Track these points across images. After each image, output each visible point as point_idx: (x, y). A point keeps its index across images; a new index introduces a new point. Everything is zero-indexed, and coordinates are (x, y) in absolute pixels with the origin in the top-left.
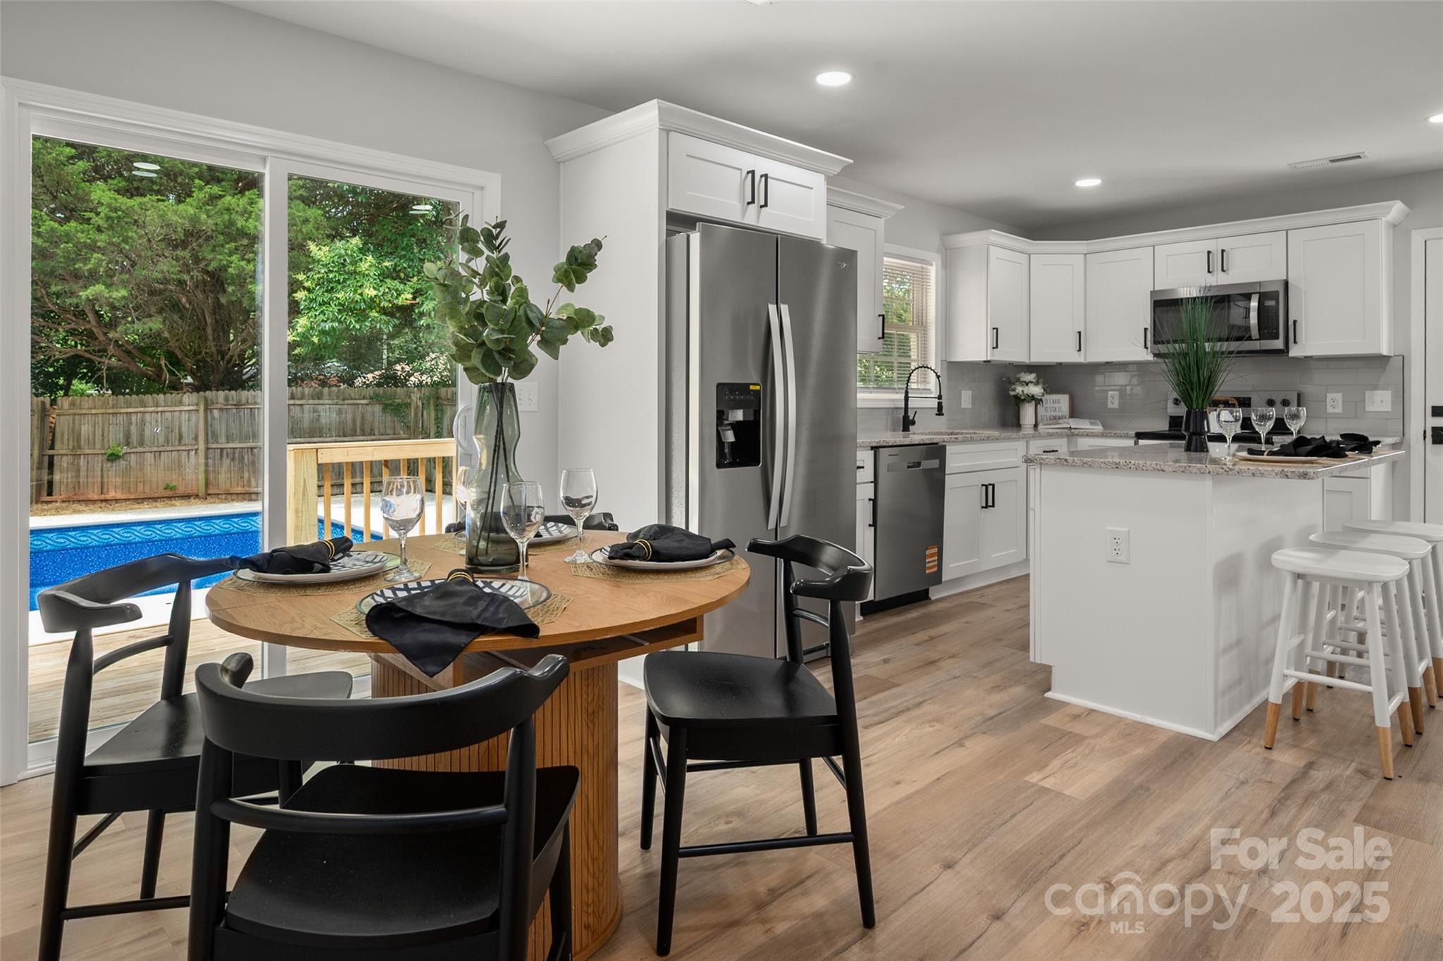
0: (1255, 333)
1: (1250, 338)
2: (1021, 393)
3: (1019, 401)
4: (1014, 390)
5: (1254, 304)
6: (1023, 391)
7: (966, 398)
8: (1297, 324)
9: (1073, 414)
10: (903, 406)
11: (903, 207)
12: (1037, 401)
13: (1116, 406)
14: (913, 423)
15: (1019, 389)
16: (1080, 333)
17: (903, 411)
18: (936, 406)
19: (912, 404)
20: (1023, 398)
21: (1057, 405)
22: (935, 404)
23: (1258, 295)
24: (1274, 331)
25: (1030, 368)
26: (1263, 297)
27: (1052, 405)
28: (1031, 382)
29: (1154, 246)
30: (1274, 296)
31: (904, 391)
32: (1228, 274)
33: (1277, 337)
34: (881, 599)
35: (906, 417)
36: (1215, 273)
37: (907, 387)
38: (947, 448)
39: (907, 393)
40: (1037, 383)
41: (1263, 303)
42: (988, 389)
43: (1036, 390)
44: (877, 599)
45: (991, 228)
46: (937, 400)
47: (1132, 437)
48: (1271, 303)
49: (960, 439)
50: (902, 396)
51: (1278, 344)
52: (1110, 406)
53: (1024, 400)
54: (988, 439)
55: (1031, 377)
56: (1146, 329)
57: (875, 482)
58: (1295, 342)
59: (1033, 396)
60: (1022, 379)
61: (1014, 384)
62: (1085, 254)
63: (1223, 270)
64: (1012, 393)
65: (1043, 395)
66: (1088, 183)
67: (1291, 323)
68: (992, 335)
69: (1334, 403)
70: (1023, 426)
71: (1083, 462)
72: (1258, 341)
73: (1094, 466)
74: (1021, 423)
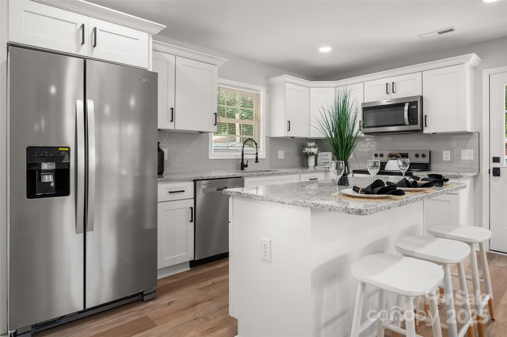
0: (407, 122)
1: (404, 125)
3: (307, 156)
4: (305, 150)
5: (406, 108)
6: (308, 151)
7: (281, 154)
8: (427, 117)
10: (241, 158)
11: (228, 60)
14: (246, 166)
15: (307, 150)
17: (241, 160)
18: (255, 158)
19: (245, 157)
20: (308, 154)
21: (326, 157)
22: (254, 157)
23: (408, 103)
24: (416, 121)
25: (312, 140)
26: (410, 104)
27: (324, 157)
28: (313, 147)
29: (364, 82)
30: (415, 103)
31: (241, 151)
32: (396, 94)
33: (417, 123)
34: (199, 259)
35: (242, 163)
36: (390, 94)
37: (243, 149)
38: (245, 179)
39: (243, 152)
40: (315, 147)
41: (411, 107)
42: (293, 150)
43: (314, 150)
44: (196, 259)
45: (285, 74)
46: (255, 155)
48: (414, 107)
49: (255, 175)
50: (241, 153)
51: (418, 127)
53: (309, 155)
54: (287, 174)
55: (312, 144)
56: (360, 121)
57: (195, 198)
58: (426, 126)
59: (313, 153)
60: (308, 145)
61: (305, 148)
62: (335, 87)
63: (393, 92)
64: (304, 152)
65: (318, 152)
66: (325, 50)
67: (424, 117)
68: (287, 124)
69: (446, 156)
70: (309, 167)
71: (248, 195)
72: (409, 126)
73: (252, 198)
74: (309, 165)
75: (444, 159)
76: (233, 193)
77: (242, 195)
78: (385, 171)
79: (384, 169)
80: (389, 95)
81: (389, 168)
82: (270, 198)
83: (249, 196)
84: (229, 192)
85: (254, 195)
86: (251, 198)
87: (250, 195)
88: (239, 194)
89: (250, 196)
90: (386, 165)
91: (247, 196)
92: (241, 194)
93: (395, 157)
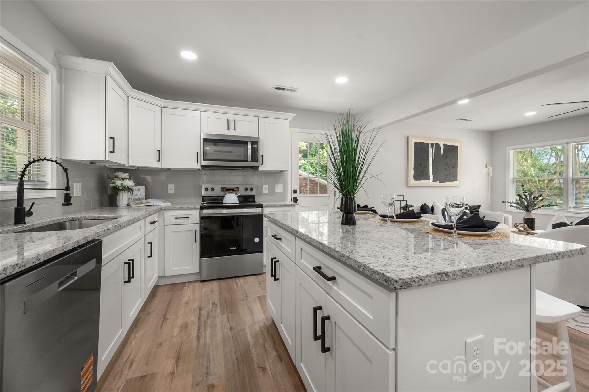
0: (250, 159)
1: (247, 161)
2: (120, 185)
3: (117, 190)
4: (113, 183)
5: (250, 146)
6: (121, 184)
7: (78, 189)
8: (263, 156)
9: (147, 197)
12: (129, 189)
13: (173, 192)
15: (118, 183)
16: (159, 151)
20: (121, 188)
21: (138, 192)
23: (251, 142)
24: (256, 159)
26: (253, 143)
27: (136, 192)
29: (201, 111)
32: (236, 131)
36: (231, 130)
39: (22, 184)
40: (130, 179)
41: (253, 147)
42: (92, 182)
43: (130, 183)
47: (198, 209)
48: (256, 146)
51: (256, 164)
52: (169, 192)
53: (121, 189)
55: (126, 175)
58: (262, 164)
59: (127, 187)
60: (119, 177)
61: (113, 179)
62: (162, 107)
63: (234, 129)
64: (111, 185)
65: (133, 186)
67: (260, 156)
68: (109, 142)
69: (266, 189)
70: (118, 206)
71: (465, 271)
72: (250, 163)
73: (473, 274)
74: (117, 204)
75: (264, 192)
76: (427, 279)
77: (451, 276)
78: (223, 205)
79: (222, 202)
80: (229, 131)
81: (228, 201)
82: (504, 265)
83: (466, 273)
84: (416, 280)
85: (477, 268)
86: (470, 275)
87: (468, 271)
88: (444, 275)
89: (468, 273)
90: (223, 199)
91: (462, 274)
92: (449, 274)
93: (233, 191)
